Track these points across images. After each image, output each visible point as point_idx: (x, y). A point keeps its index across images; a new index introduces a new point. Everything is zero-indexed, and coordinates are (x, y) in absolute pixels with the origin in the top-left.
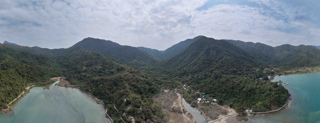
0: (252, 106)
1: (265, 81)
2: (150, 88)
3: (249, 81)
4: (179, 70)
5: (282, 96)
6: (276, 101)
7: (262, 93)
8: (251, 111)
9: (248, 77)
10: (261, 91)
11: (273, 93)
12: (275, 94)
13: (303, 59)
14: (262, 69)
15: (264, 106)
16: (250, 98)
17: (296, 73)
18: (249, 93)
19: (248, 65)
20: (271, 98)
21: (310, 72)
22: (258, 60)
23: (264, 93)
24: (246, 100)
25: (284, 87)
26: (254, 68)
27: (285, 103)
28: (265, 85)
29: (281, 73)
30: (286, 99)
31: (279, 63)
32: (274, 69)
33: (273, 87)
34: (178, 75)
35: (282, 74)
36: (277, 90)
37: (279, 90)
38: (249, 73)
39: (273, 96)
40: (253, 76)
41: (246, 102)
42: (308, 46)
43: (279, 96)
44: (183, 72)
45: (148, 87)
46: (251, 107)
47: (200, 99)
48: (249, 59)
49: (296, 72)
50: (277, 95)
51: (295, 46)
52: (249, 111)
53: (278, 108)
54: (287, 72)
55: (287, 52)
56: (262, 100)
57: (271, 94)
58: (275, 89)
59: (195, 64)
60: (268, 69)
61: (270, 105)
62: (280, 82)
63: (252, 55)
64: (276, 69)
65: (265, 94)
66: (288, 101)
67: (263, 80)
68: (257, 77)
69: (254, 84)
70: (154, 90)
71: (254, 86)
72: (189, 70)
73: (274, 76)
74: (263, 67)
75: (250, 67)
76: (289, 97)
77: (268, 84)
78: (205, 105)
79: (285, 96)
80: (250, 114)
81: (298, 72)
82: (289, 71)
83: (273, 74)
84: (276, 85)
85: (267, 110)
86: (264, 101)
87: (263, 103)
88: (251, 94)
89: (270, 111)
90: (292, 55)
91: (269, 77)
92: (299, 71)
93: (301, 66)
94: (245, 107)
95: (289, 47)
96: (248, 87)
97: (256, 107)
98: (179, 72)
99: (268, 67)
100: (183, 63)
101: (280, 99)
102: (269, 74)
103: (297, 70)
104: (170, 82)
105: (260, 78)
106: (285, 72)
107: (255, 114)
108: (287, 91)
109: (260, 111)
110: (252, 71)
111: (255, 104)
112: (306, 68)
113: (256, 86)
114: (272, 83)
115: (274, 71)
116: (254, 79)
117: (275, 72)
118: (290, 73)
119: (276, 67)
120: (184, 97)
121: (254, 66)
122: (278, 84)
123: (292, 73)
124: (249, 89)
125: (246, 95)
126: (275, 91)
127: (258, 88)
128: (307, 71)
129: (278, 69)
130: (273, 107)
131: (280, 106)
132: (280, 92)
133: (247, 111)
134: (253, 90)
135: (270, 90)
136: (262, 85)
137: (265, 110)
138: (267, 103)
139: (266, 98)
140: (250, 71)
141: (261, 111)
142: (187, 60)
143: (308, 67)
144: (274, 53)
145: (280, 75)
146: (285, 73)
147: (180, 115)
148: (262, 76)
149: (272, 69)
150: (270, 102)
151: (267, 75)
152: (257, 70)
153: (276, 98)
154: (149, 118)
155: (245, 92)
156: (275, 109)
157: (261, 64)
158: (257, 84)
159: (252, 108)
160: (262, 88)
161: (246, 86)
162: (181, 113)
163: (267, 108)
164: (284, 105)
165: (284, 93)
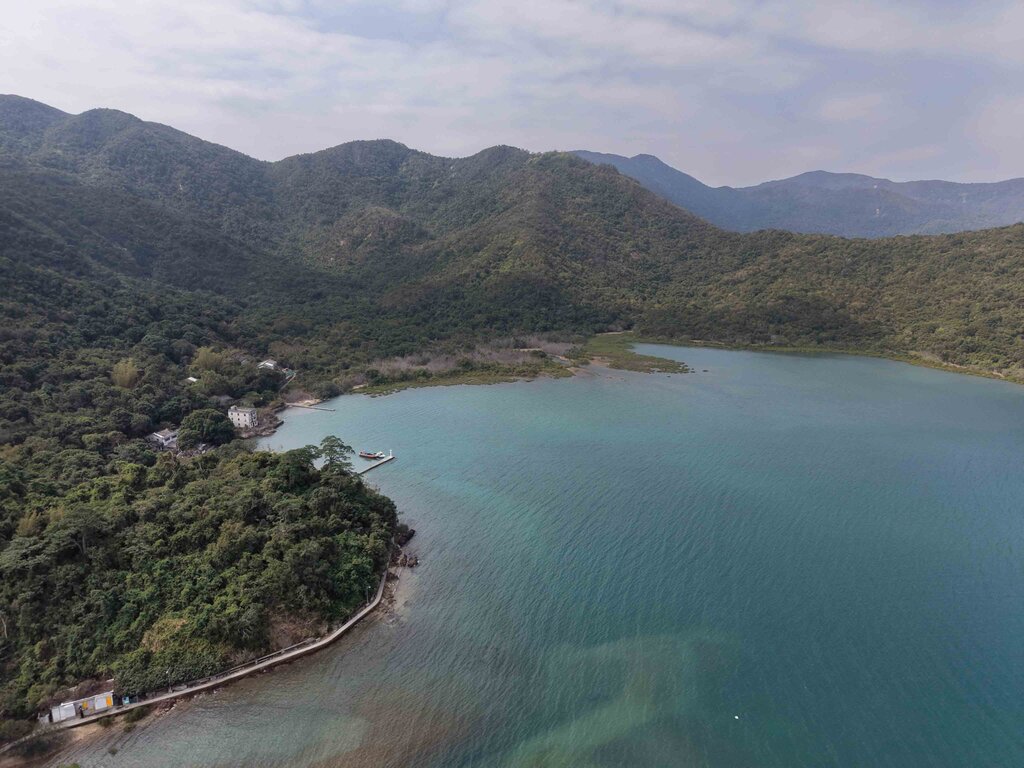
0: (102, 668)
1: (211, 451)
3: (49, 472)
5: (347, 547)
6: (303, 588)
7: (183, 546)
8: (102, 701)
9: (33, 441)
10: (181, 534)
11: (282, 529)
12: (297, 537)
13: (505, 268)
14: (173, 357)
15: (216, 635)
16: (78, 607)
17: (454, 374)
18: (65, 571)
20: (268, 573)
21: (560, 372)
23: (203, 543)
24: (41, 633)
25: (360, 485)
26: (93, 355)
27: (373, 594)
28: (212, 482)
29: (340, 380)
30: (378, 565)
31: (318, 296)
32: (275, 347)
33: (276, 487)
35: (348, 389)
36: (307, 508)
37: (324, 508)
38: (38, 401)
39: (280, 557)
40: (86, 427)
41: (47, 653)
42: (548, 161)
43: (329, 552)
46: (98, 677)
49: (451, 366)
50: (312, 545)
51: (444, 162)
52: (81, 713)
53: (324, 629)
54: (383, 367)
55: (385, 211)
56: (193, 594)
57: (262, 541)
58: (295, 502)
60: (229, 354)
61: (263, 621)
62: (333, 445)
63: (47, 233)
64: (293, 351)
65: (213, 550)
66: (392, 578)
67: (189, 443)
68: (129, 432)
69: (105, 493)
71: (111, 509)
73: (282, 408)
74: (180, 344)
75: (42, 352)
76: (405, 550)
77: (230, 468)
79: (370, 541)
80: (94, 729)
81: (468, 366)
82: (402, 365)
83: (269, 393)
84: (298, 473)
85: (240, 657)
86: (210, 601)
87: (203, 615)
88: (81, 579)
89: (260, 658)
90: (422, 234)
91: (240, 417)
92: (478, 359)
93: (491, 321)
94: (34, 696)
95: (394, 167)
96: (43, 525)
97: (147, 658)
99: (229, 339)
101: (335, 566)
102: (237, 396)
103: (463, 355)
105: (159, 436)
106: (374, 366)
107: (142, 713)
108: (385, 509)
109: (178, 683)
110: (76, 387)
111: (134, 639)
112: (533, 339)
113: (129, 499)
114: (266, 462)
115: (282, 364)
116: (104, 448)
117: (290, 374)
118: (406, 379)
119: (298, 331)
121: (89, 339)
122: (319, 464)
123: (425, 374)
124: (56, 539)
125: (34, 599)
126: (292, 518)
127: (150, 516)
128: (536, 360)
129: (316, 348)
130: (283, 627)
131: (332, 617)
132: (332, 520)
133: (64, 712)
134: (98, 536)
135: (256, 514)
136: (178, 485)
137: (224, 659)
138: (232, 609)
139: (227, 573)
140: (54, 380)
141: (188, 680)
143: (545, 329)
144: (269, 217)
145: (331, 394)
146: (373, 375)
148: (174, 419)
149: (263, 352)
150: (256, 600)
151: (218, 406)
152: (126, 368)
153: (300, 564)
155: (21, 573)
156: (298, 641)
157: (156, 314)
158: (139, 485)
159: (110, 674)
160: (179, 507)
161: (27, 522)
163: (240, 645)
164: (364, 605)
165: (366, 525)
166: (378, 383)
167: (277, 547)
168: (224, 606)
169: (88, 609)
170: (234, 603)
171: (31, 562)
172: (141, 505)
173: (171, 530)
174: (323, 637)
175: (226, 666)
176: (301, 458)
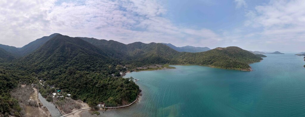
0: (103, 101)
1: (117, 77)
2: (7, 83)
3: (102, 77)
4: (36, 66)
5: (133, 92)
6: (127, 97)
7: (113, 89)
8: (103, 106)
9: (101, 73)
10: (113, 87)
11: (125, 88)
12: (127, 90)
13: (153, 56)
14: (115, 66)
15: (116, 101)
16: (102, 93)
17: (147, 69)
18: (101, 89)
19: (101, 61)
20: (123, 94)
21: (160, 69)
22: (110, 56)
23: (115, 89)
24: (99, 95)
25: (135, 84)
26: (107, 65)
27: (136, 99)
28: (117, 81)
29: (133, 70)
30: (137, 95)
31: (131, 59)
32: (126, 65)
33: (124, 83)
34: (34, 71)
35: (134, 71)
36: (128, 86)
37: (130, 86)
38: (102, 69)
39: (124, 92)
40: (105, 72)
41: (99, 97)
42: (158, 44)
43: (130, 92)
44: (40, 68)
45: (6, 82)
46: (103, 102)
47: (55, 94)
48: (103, 56)
49: (147, 68)
50: (128, 91)
51: (146, 44)
52: (101, 106)
53: (129, 103)
54: (138, 68)
55: (139, 50)
56: (114, 95)
57: (122, 89)
58: (126, 85)
59: (51, 60)
60: (121, 66)
61: (121, 100)
62: (131, 78)
63: (105, 52)
64: (128, 66)
65: (116, 90)
66: (138, 97)
67: (115, 76)
68: (110, 74)
69: (106, 80)
70: (11, 85)
71: (107, 82)
72: (45, 66)
73: (126, 73)
74: (116, 64)
75: (103, 64)
76: (140, 93)
77: (119, 80)
78: (60, 99)
79: (136, 91)
80: (102, 109)
81: (149, 68)
82: (140, 68)
83: (124, 71)
84: (127, 81)
85: (118, 105)
86: (116, 96)
87: (114, 98)
88: (103, 90)
89: (121, 106)
90: (143, 52)
91: (121, 73)
92: (150, 67)
93: (151, 62)
94: (97, 102)
95: (140, 45)
96: (100, 83)
97: (108, 102)
98: (35, 68)
99: (120, 64)
100: (39, 60)
101: (131, 94)
102: (121, 71)
103: (148, 67)
104: (27, 78)
105: (112, 74)
106: (137, 68)
107: (107, 109)
108: (138, 87)
109: (111, 106)
110: (105, 68)
111: (107, 99)
112: (157, 65)
113: (109, 82)
114: (123, 79)
115: (126, 67)
116: (107, 75)
117: (127, 69)
118: (141, 70)
119: (128, 63)
120: (40, 92)
121: (107, 63)
122: (130, 80)
123: (143, 69)
124: (101, 85)
125: (98, 91)
126: (126, 87)
127: (110, 84)
128: (157, 67)
129: (130, 65)
130: (124, 102)
131: (130, 102)
132: (131, 88)
133: (99, 105)
134: (105, 85)
135: (122, 86)
136: (113, 81)
137: (116, 105)
138: (118, 98)
139: (118, 93)
140: (103, 67)
141: (112, 106)
142: (43, 56)
143: (158, 63)
144: (126, 50)
145: (132, 71)
146: (137, 69)
147: (36, 109)
148: (114, 73)
149: (124, 66)
150: (121, 97)
151: (119, 72)
152: (110, 66)
153: (127, 93)
154: (6, 111)
155: (98, 87)
156: (126, 104)
157: (113, 61)
158: (110, 80)
159: (104, 102)
160: (113, 84)
161: (99, 82)
162: (38, 107)
163: (118, 103)
164: (134, 101)
165: (135, 89)
166: (137, 70)
167: (124, 91)
168: (117, 98)
169: (103, 94)
170: (118, 97)
171: (99, 87)
172: (110, 83)
173: (112, 86)
174: (129, 104)
175: (117, 106)
176: (128, 79)
